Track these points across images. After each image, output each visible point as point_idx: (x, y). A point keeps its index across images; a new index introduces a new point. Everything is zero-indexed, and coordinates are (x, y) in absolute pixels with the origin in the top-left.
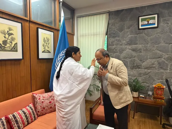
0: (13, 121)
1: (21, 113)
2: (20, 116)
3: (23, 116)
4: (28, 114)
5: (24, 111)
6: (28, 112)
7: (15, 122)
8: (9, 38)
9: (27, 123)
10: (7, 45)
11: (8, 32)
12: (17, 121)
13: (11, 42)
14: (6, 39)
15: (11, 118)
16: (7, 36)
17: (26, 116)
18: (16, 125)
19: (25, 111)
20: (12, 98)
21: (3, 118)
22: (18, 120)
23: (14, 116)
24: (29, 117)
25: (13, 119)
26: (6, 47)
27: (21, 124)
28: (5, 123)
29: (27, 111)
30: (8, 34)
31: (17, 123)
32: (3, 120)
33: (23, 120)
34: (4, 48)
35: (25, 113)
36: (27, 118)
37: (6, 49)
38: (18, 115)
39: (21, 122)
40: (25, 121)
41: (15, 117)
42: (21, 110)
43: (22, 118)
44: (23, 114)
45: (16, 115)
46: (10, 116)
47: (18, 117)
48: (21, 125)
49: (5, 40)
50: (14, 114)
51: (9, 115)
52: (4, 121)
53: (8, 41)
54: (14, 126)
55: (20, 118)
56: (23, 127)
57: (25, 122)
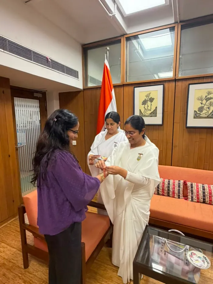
0: (189, 189)
1: (201, 186)
2: (198, 188)
3: (201, 191)
4: (207, 192)
5: (204, 187)
6: (208, 190)
7: (190, 191)
8: (207, 104)
9: (202, 200)
10: (203, 111)
11: (206, 97)
12: (192, 191)
13: (209, 108)
14: (203, 105)
15: (188, 185)
16: (204, 102)
17: (204, 193)
18: (191, 194)
19: (206, 188)
20: (203, 168)
21: (182, 182)
22: (194, 191)
23: (192, 185)
24: (208, 197)
25: (190, 187)
26: (201, 113)
27: (195, 196)
28: (181, 186)
29: (208, 188)
30: (206, 100)
31: (192, 194)
32: (181, 182)
33: (199, 195)
34: (199, 115)
35: (204, 189)
36: (204, 196)
37: (201, 116)
38: (196, 186)
39: (196, 194)
40: (200, 196)
41: (192, 187)
42: (202, 184)
43: (198, 192)
44: (202, 189)
45: (194, 185)
46: (189, 184)
47: (195, 188)
48: (195, 198)
49: (201, 107)
50: (194, 183)
51: (189, 182)
52: (181, 184)
53: (205, 106)
54: (189, 194)
55: (196, 190)
56: (196, 201)
57: (200, 198)
